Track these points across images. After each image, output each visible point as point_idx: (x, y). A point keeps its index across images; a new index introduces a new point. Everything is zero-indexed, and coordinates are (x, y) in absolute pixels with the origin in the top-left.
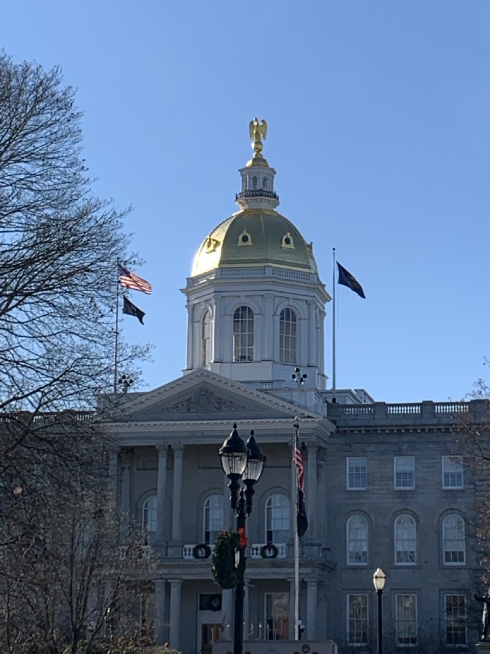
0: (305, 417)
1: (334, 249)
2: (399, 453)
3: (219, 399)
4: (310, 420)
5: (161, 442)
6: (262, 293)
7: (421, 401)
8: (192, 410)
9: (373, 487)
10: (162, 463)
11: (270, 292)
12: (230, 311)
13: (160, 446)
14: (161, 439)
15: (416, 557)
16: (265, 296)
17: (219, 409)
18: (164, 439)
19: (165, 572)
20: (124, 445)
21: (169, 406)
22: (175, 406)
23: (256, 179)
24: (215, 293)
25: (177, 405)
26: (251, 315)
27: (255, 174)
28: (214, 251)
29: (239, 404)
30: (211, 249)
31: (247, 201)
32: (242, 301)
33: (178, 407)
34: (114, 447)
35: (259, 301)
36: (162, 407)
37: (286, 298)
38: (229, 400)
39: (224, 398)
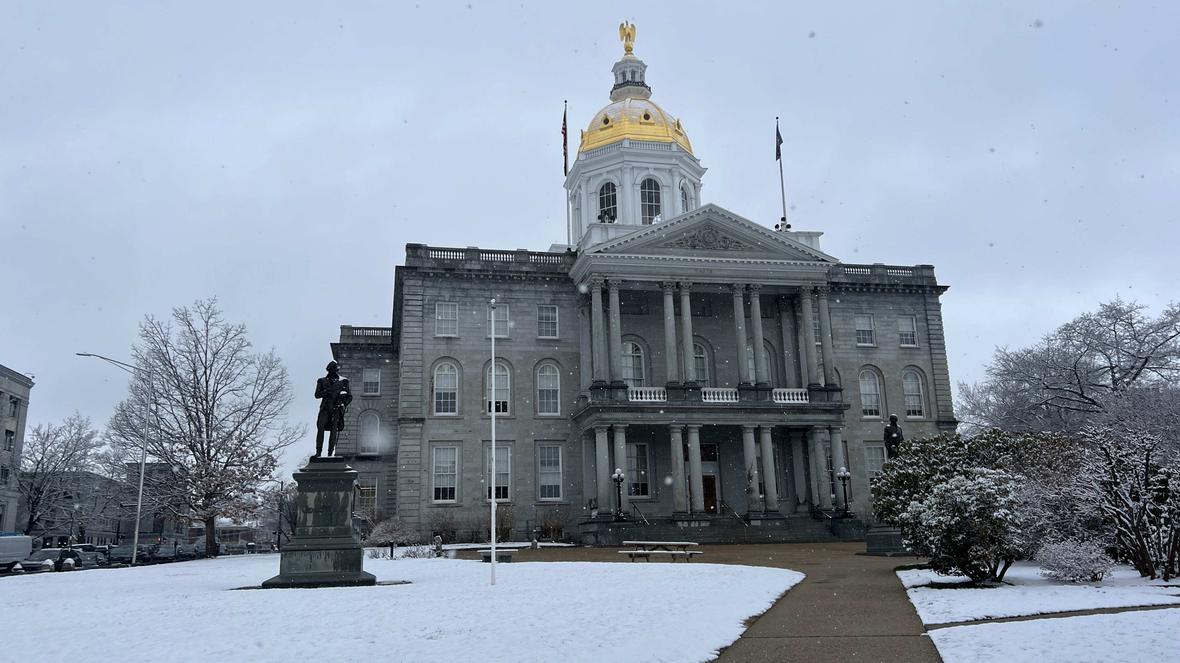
0: (819, 260)
1: (777, 118)
2: (860, 312)
3: (725, 238)
4: (824, 263)
5: (668, 279)
6: (669, 167)
7: (871, 263)
8: (697, 247)
9: (840, 343)
10: (669, 301)
11: (677, 166)
12: (639, 181)
13: (668, 282)
14: (668, 275)
15: (881, 411)
16: (674, 169)
17: (726, 248)
18: (671, 275)
19: (682, 416)
20: (628, 279)
21: (673, 241)
22: (679, 242)
23: (633, 73)
24: (625, 163)
25: (681, 241)
26: (657, 187)
27: (634, 68)
28: (612, 126)
29: (746, 244)
30: (607, 125)
31: (629, 90)
32: (651, 173)
33: (682, 243)
34: (617, 281)
35: (666, 175)
36: (665, 242)
37: (685, 177)
38: (736, 239)
39: (730, 237)
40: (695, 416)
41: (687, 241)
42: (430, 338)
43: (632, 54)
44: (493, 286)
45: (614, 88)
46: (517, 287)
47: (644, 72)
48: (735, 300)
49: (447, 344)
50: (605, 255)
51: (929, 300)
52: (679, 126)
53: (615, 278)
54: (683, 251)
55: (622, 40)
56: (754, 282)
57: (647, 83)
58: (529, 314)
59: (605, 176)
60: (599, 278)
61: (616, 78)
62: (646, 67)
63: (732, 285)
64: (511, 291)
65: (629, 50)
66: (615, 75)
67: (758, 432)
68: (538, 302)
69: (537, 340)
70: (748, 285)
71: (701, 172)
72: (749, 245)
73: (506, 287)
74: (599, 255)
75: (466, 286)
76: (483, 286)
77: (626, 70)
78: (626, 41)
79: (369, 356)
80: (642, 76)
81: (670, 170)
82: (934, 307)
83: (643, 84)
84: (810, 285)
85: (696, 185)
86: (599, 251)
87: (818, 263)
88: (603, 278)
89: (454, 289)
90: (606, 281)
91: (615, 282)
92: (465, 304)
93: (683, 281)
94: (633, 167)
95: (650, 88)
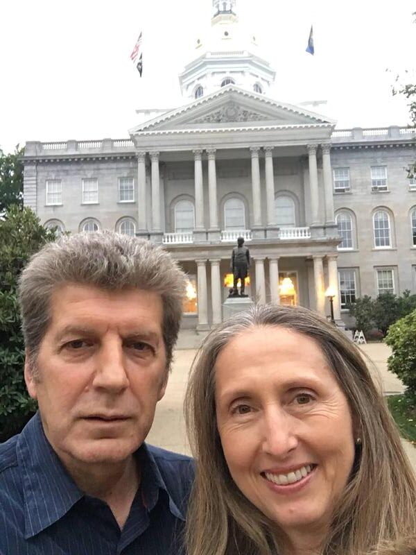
0: (322, 123)
2: (374, 165)
3: (244, 111)
4: (326, 125)
5: (196, 148)
6: (242, 69)
8: (222, 120)
9: (356, 191)
10: (198, 166)
11: (248, 68)
12: (219, 83)
13: (196, 151)
14: (196, 145)
15: (391, 243)
17: (245, 120)
18: (198, 145)
19: (206, 253)
20: (165, 151)
21: (201, 118)
22: (207, 118)
24: (208, 70)
25: (209, 117)
28: (202, 45)
29: (261, 115)
30: (199, 44)
31: (222, 18)
32: (228, 76)
33: (209, 119)
35: (239, 75)
36: (196, 119)
38: (254, 112)
39: (249, 111)
40: (216, 252)
41: (213, 117)
42: (43, 206)
44: (85, 167)
46: (102, 166)
47: (233, 3)
48: (253, 160)
49: (54, 210)
50: (145, 133)
53: (154, 150)
54: (210, 124)
56: (266, 145)
57: (235, 11)
58: (112, 184)
59: (196, 83)
60: (142, 151)
63: (248, 149)
64: (99, 169)
66: (213, 8)
67: (267, 263)
68: (119, 176)
69: (118, 204)
70: (262, 148)
72: (264, 116)
73: (95, 166)
75: (67, 167)
76: (79, 167)
83: (230, 11)
84: (315, 144)
86: (140, 130)
87: (321, 125)
88: (145, 151)
89: (58, 171)
91: (155, 153)
92: (66, 181)
93: (209, 149)
94: (214, 72)
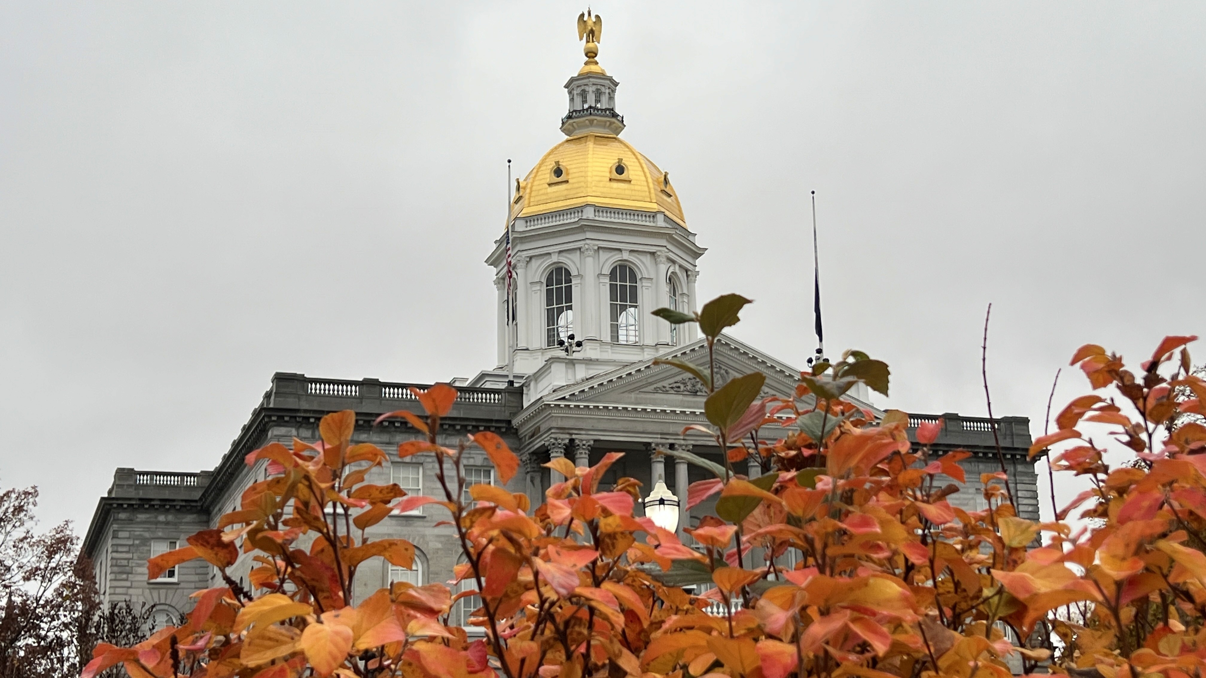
5: (658, 438)
6: (653, 249)
7: (942, 413)
8: (699, 393)
11: (664, 249)
12: (607, 270)
13: (658, 444)
14: (657, 434)
16: (658, 253)
18: (661, 434)
20: (602, 438)
21: (666, 383)
22: (675, 385)
23: (598, 94)
24: (588, 241)
25: (678, 385)
26: (633, 278)
27: (599, 87)
28: (567, 182)
30: (560, 179)
31: (591, 122)
32: (624, 258)
33: (679, 387)
34: (588, 441)
35: (647, 259)
36: (655, 386)
37: (674, 262)
41: (685, 384)
43: (597, 63)
44: (400, 437)
45: (569, 117)
47: (614, 91)
50: (572, 404)
51: (1020, 468)
52: (666, 181)
53: (584, 437)
54: (680, 397)
55: (581, 39)
57: (617, 111)
59: (555, 258)
60: (562, 436)
61: (572, 100)
62: (616, 84)
65: (591, 54)
66: (570, 93)
68: (465, 462)
71: (697, 253)
74: (562, 403)
77: (587, 88)
78: (588, 42)
79: (162, 518)
80: (611, 98)
81: (653, 254)
82: (1026, 479)
83: (612, 112)
85: (689, 273)
86: (564, 399)
88: (568, 436)
90: (572, 441)
91: (584, 442)
93: (679, 442)
94: (599, 248)
95: (622, 118)
